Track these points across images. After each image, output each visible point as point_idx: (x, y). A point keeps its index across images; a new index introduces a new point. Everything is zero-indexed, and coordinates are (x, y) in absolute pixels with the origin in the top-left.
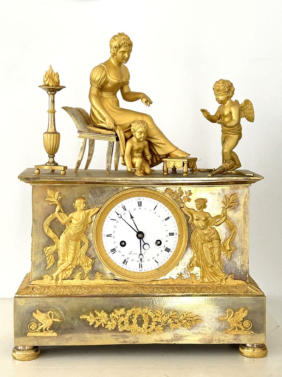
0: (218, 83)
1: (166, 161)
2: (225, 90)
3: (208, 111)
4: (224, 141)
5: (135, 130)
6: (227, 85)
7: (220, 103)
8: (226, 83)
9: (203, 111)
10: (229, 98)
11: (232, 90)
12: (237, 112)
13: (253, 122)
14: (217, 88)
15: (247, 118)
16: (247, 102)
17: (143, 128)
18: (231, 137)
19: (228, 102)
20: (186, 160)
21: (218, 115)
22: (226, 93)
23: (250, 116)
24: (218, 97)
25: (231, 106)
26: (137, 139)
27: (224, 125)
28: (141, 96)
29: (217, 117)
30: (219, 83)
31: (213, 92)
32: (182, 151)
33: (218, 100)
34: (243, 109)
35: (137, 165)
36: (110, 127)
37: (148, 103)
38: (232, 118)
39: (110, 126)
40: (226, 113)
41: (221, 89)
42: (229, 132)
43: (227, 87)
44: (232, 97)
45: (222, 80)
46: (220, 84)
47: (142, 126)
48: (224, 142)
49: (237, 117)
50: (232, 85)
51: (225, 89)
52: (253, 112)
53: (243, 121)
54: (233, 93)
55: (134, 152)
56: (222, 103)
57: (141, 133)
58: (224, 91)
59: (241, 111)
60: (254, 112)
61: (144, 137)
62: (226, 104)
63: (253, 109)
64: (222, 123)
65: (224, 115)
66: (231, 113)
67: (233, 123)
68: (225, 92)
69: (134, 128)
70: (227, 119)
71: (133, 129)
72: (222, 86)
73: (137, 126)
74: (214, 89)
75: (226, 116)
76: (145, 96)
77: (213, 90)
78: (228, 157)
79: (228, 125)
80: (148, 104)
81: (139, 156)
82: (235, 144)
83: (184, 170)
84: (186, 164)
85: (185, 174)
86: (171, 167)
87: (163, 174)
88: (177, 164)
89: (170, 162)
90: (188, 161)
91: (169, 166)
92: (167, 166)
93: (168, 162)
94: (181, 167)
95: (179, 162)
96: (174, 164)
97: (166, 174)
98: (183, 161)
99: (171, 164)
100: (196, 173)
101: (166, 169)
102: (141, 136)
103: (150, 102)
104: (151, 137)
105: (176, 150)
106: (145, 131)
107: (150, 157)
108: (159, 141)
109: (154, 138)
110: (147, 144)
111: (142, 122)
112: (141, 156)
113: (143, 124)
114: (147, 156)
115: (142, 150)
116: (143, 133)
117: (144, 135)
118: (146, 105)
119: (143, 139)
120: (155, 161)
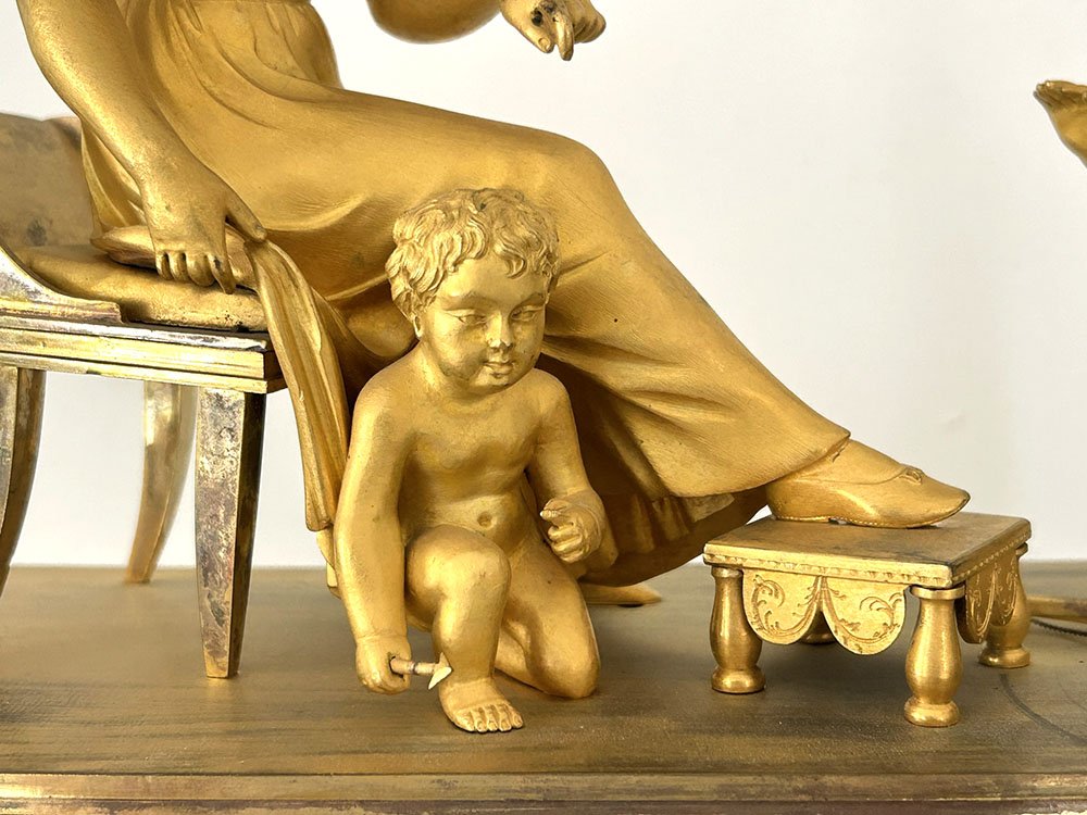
1: (740, 569)
5: (422, 288)
9: (1065, 95)
17: (491, 261)
20: (938, 574)
26: (446, 370)
35: (450, 623)
36: (183, 257)
37: (563, 28)
39: (181, 246)
47: (489, 242)
55: (437, 488)
57: (477, 309)
61: (508, 349)
69: (410, 263)
71: (404, 271)
73: (438, 239)
80: (553, 37)
81: (484, 519)
83: (920, 669)
84: (937, 610)
85: (934, 706)
86: (784, 623)
87: (717, 689)
88: (846, 601)
89: (772, 577)
90: (956, 578)
91: (762, 614)
92: (749, 608)
93: (760, 573)
94: (891, 638)
95: (869, 590)
96: (820, 604)
97: (747, 682)
98: (906, 581)
99: (787, 595)
100: (1025, 663)
101: (744, 634)
102: (482, 341)
103: (583, 19)
104: (601, 341)
105: (835, 450)
106: (518, 290)
107: (578, 535)
108: (674, 375)
109: (626, 352)
110: (558, 404)
111: (483, 206)
112: (498, 527)
113: (498, 224)
114: (556, 527)
115: (513, 464)
116: (500, 317)
117: (519, 329)
118: (543, 41)
119: (509, 364)
120: (644, 539)
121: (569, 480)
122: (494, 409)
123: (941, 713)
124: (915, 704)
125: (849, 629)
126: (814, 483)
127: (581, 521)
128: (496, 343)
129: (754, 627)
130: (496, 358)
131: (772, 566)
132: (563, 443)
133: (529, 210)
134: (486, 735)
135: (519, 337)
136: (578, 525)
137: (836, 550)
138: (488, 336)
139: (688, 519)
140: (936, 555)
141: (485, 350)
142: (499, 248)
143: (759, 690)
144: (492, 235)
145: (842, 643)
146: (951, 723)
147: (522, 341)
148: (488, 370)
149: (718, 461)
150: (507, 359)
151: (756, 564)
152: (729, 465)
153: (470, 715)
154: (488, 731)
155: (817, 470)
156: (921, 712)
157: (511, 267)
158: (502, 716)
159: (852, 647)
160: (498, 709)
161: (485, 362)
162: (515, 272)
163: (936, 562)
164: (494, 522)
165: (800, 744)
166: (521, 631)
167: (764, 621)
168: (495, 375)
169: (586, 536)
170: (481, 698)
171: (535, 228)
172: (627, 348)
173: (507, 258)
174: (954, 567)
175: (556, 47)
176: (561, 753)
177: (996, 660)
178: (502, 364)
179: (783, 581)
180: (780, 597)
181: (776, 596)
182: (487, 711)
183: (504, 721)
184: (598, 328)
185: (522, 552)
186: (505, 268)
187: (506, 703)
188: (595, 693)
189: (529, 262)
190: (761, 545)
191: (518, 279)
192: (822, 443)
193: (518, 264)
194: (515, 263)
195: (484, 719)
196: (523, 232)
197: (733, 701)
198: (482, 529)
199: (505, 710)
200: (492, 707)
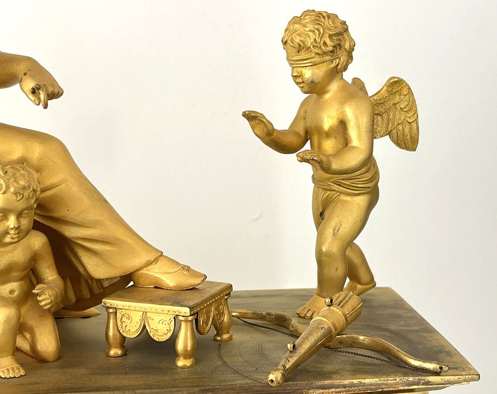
0: (299, 23)
1: (116, 309)
2: (323, 47)
3: (269, 117)
4: (322, 214)
6: (330, 29)
7: (306, 89)
8: (328, 23)
9: (252, 117)
10: (336, 72)
11: (347, 46)
12: (365, 120)
13: (414, 150)
14: (297, 40)
15: (395, 138)
16: (396, 85)
17: (8, 195)
18: (345, 201)
19: (334, 87)
20: (186, 311)
21: (301, 130)
22: (327, 58)
23: (407, 130)
24: (299, 69)
25: (343, 103)
27: (321, 166)
28: (21, 68)
29: (298, 135)
30: (303, 22)
31: (284, 53)
32: (178, 264)
33: (299, 80)
34: (381, 109)
37: (42, 96)
38: (346, 142)
40: (328, 121)
41: (309, 42)
42: (336, 187)
43: (330, 36)
44: (345, 69)
45: (314, 11)
46: (305, 26)
47: (8, 187)
48: (320, 216)
49: (365, 136)
50: (346, 30)
51: (325, 43)
52: (416, 120)
53: (384, 148)
54: (350, 57)
56: (314, 89)
57: (4, 213)
58: (319, 52)
59: (378, 114)
60: (420, 120)
61: (17, 228)
62: (326, 92)
63: (416, 110)
64: (315, 160)
65: (319, 130)
66: (343, 124)
67: (352, 160)
68: (325, 53)
70: (329, 145)
72: (313, 31)
74: (285, 43)
75: (328, 135)
76: (34, 68)
77: (281, 46)
78: (337, 270)
79: (335, 166)
80: (39, 99)
81: (12, 292)
82: (359, 225)
83: (180, 346)
84: (186, 325)
85: (185, 360)
86: (132, 330)
87: (108, 355)
88: (154, 321)
89: (128, 312)
90: (192, 312)
91: (124, 326)
92: (119, 324)
93: (123, 310)
94: (169, 335)
95: (162, 317)
96: (145, 322)
97: (119, 352)
98: (174, 313)
99: (133, 319)
100: (231, 338)
101: (118, 334)
102: (6, 225)
103: (52, 92)
104: (62, 219)
105: (156, 260)
106: (21, 205)
107: (49, 299)
108: (91, 232)
109: (72, 223)
110: (43, 245)
111: (6, 172)
112: (18, 295)
113: (12, 180)
114: (40, 296)
115: (24, 270)
116: (13, 216)
117: (22, 220)
118: (36, 101)
119: (18, 233)
120: (86, 294)
121: (50, 274)
122: (14, 249)
123: (188, 363)
124: (179, 359)
125: (155, 332)
126: (148, 272)
127: (50, 293)
128: (12, 226)
129: (121, 331)
130: (12, 232)
131: (127, 308)
132: (46, 260)
133: (26, 173)
134: (10, 379)
135: (22, 223)
136: (49, 295)
137: (152, 301)
138: (9, 223)
139: (102, 286)
140: (185, 304)
141: (8, 229)
142: (12, 190)
143: (124, 355)
144: (9, 185)
145: (152, 337)
146: (191, 366)
147: (23, 224)
148: (9, 236)
149: (110, 265)
150: (17, 232)
151: (121, 307)
152: (115, 267)
153: (3, 371)
154: (11, 378)
155: (149, 268)
156: (181, 363)
157: (17, 197)
158: (17, 371)
159: (156, 338)
160: (15, 368)
161: (8, 233)
162: (19, 199)
163: (184, 306)
164: (16, 293)
165: (132, 378)
166: (28, 336)
167: (124, 329)
168: (12, 238)
169: (52, 299)
170: (9, 364)
171: (28, 181)
172: (73, 221)
173: (16, 194)
174: (191, 308)
175: (41, 104)
176: (38, 386)
177: (219, 338)
178: (15, 234)
179: (131, 314)
180: (130, 319)
181: (129, 319)
182: (10, 370)
183: (17, 373)
184: (60, 213)
185: (29, 304)
186: (14, 197)
187: (18, 366)
188: (59, 358)
189: (25, 195)
190: (124, 299)
191: (21, 201)
192: (151, 257)
193: (20, 196)
194: (19, 195)
195: (9, 373)
196: (22, 183)
197: (113, 360)
198: (11, 296)
199: (18, 369)
200: (13, 368)
